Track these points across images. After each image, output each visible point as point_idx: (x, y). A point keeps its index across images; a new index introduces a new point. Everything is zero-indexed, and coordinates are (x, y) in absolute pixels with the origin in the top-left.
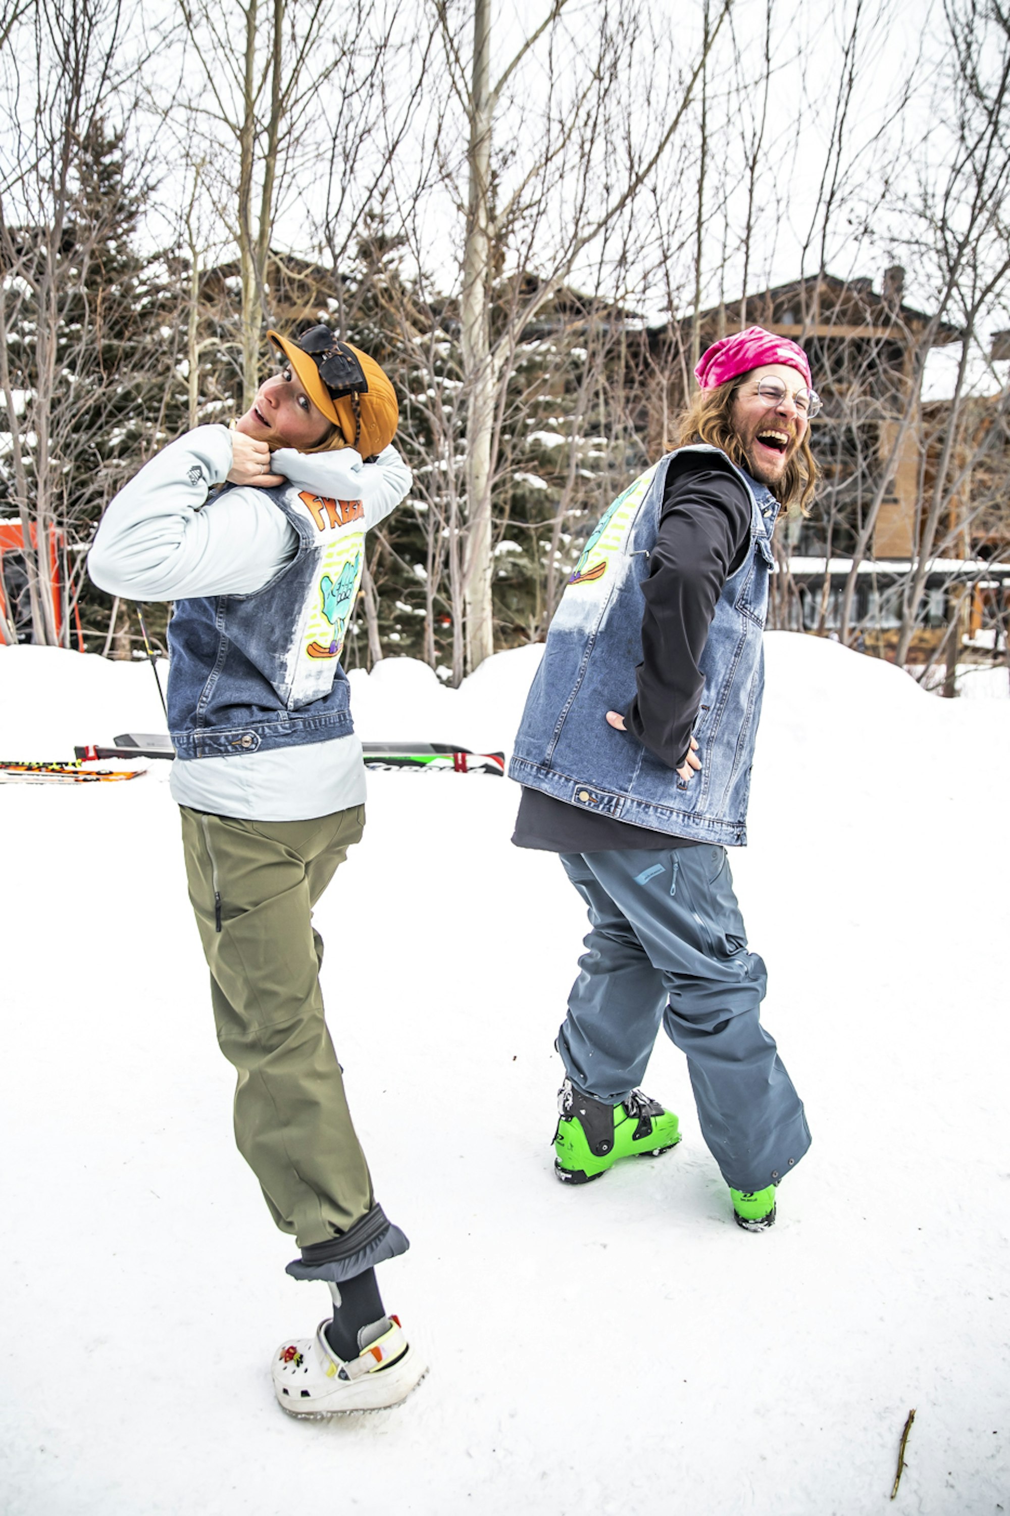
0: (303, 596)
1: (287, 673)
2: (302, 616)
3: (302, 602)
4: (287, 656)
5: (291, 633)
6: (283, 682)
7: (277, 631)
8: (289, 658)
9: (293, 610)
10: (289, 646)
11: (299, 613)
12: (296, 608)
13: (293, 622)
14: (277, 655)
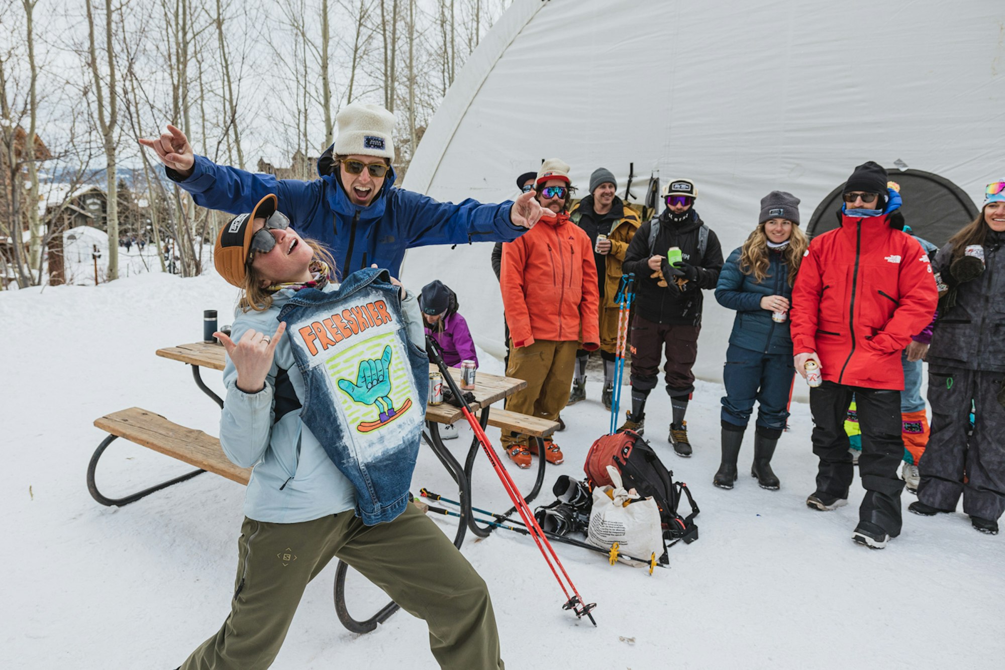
0: (330, 400)
1: (350, 451)
2: (338, 412)
3: (333, 404)
4: (344, 441)
5: (339, 426)
6: (350, 457)
7: (328, 429)
8: (346, 441)
9: (330, 412)
10: (342, 435)
11: (335, 411)
12: (332, 409)
13: (335, 419)
14: (338, 444)
